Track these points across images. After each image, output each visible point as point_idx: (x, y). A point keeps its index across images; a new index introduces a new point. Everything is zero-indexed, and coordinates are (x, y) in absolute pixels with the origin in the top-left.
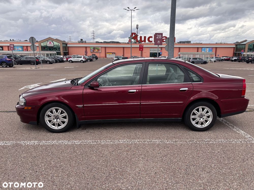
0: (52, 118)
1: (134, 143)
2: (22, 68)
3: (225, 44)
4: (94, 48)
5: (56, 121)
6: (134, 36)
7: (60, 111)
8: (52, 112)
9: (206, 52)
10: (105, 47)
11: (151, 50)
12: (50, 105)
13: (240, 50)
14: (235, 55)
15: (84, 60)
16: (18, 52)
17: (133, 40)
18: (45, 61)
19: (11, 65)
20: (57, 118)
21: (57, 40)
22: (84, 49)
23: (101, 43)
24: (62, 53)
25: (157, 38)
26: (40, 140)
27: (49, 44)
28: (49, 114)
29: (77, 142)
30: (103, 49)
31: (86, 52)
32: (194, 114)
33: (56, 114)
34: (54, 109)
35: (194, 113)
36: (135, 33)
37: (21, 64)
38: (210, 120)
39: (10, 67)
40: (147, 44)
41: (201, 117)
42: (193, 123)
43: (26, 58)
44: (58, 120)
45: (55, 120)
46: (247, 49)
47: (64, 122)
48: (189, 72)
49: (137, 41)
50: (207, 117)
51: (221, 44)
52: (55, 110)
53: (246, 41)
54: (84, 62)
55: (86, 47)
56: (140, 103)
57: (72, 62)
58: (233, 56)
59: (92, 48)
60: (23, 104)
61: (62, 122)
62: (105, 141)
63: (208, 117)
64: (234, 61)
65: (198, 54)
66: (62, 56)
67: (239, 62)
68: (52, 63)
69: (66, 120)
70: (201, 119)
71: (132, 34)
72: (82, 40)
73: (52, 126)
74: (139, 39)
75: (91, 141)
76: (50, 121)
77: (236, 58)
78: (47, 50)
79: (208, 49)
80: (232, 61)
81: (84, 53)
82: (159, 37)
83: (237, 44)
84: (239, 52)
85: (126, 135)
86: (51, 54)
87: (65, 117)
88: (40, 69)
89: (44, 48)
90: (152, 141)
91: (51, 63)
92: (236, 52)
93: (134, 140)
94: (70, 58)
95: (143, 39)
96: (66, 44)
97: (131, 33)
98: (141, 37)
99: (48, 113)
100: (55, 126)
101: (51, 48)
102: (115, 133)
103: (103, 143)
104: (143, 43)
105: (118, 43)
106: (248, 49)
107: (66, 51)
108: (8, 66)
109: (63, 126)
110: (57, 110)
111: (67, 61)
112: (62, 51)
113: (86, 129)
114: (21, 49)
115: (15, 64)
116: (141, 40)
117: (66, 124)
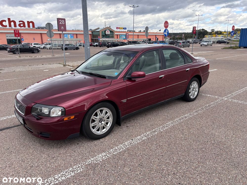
9: (68, 38)
11: (8, 36)
13: (96, 36)
14: (92, 40)
25: (60, 23)
28: (94, 118)
33: (101, 116)
38: (197, 91)
52: (100, 112)
53: (98, 28)
64: (96, 47)
65: (67, 40)
67: (100, 47)
70: (193, 91)
73: (97, 132)
77: (97, 44)
79: (69, 35)
80: (94, 46)
82: (62, 23)
83: (92, 31)
84: (95, 38)
92: (93, 38)
106: (102, 35)
109: (107, 127)
110: (102, 112)
117: (110, 125)
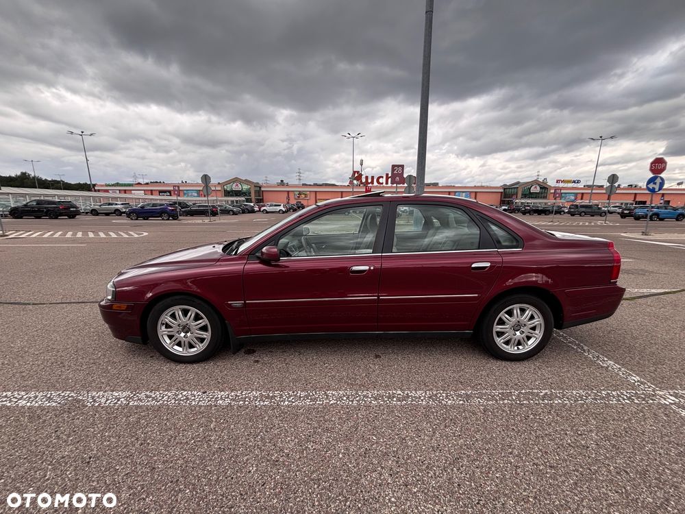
0: (173, 331)
1: (365, 402)
2: (190, 222)
3: (487, 187)
4: (300, 193)
5: (184, 336)
6: (356, 175)
7: (192, 314)
8: (173, 316)
10: (316, 192)
12: (169, 300)
13: (511, 196)
14: (502, 203)
15: (284, 209)
16: (191, 199)
17: (355, 182)
18: (226, 211)
19: (175, 217)
20: (186, 329)
21: (247, 182)
22: (286, 194)
23: (310, 185)
24: (253, 200)
25: (395, 172)
26: (136, 390)
27: (235, 187)
28: (168, 319)
29: (223, 398)
30: (313, 195)
31: (288, 198)
32: (501, 322)
33: (184, 320)
34: (177, 310)
35: (500, 319)
36: (358, 172)
37: (192, 215)
38: (538, 335)
39: (174, 219)
40: (376, 187)
41: (517, 328)
42: (499, 341)
43: (199, 206)
44: (189, 334)
45: (183, 334)
46: (520, 195)
47: (202, 340)
48: (489, 224)
49: (361, 183)
50: (531, 329)
51: (482, 187)
52: (180, 313)
53: (518, 183)
54: (284, 212)
55: (288, 192)
56: (378, 296)
57: (267, 212)
58: (500, 204)
59: (297, 193)
60: (110, 297)
61: (197, 338)
62: (291, 396)
63: (534, 328)
66: (252, 204)
68: (237, 214)
69: (207, 335)
70: (518, 333)
71: (354, 172)
72: (282, 181)
73: (176, 347)
74: (364, 180)
75: (258, 393)
76: (170, 337)
77: (506, 208)
78: (232, 196)
79: (464, 194)
81: (286, 201)
82: (397, 171)
83: (505, 188)
84: (509, 199)
85: (344, 373)
86: (237, 201)
87: (204, 329)
88: (217, 222)
89: (228, 193)
90: (407, 394)
91: (235, 213)
92: (504, 199)
93: (365, 393)
94: (265, 206)
95: (370, 181)
96: (260, 187)
97: (352, 172)
98: (367, 178)
99: (166, 318)
100: (181, 347)
101: (238, 193)
102: (318, 365)
103: (286, 403)
104: (370, 185)
105: (333, 185)
106: (522, 195)
107: (259, 196)
108: (171, 218)
109: (199, 348)
110: (185, 312)
111: (260, 211)
112: (253, 196)
113: (254, 352)
114: (196, 194)
115: (180, 216)
116: (367, 182)
117: (206, 343)
